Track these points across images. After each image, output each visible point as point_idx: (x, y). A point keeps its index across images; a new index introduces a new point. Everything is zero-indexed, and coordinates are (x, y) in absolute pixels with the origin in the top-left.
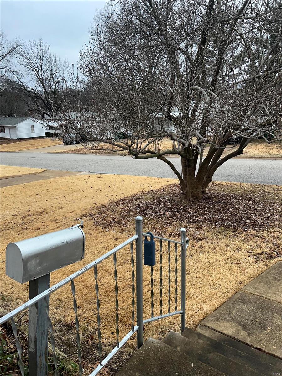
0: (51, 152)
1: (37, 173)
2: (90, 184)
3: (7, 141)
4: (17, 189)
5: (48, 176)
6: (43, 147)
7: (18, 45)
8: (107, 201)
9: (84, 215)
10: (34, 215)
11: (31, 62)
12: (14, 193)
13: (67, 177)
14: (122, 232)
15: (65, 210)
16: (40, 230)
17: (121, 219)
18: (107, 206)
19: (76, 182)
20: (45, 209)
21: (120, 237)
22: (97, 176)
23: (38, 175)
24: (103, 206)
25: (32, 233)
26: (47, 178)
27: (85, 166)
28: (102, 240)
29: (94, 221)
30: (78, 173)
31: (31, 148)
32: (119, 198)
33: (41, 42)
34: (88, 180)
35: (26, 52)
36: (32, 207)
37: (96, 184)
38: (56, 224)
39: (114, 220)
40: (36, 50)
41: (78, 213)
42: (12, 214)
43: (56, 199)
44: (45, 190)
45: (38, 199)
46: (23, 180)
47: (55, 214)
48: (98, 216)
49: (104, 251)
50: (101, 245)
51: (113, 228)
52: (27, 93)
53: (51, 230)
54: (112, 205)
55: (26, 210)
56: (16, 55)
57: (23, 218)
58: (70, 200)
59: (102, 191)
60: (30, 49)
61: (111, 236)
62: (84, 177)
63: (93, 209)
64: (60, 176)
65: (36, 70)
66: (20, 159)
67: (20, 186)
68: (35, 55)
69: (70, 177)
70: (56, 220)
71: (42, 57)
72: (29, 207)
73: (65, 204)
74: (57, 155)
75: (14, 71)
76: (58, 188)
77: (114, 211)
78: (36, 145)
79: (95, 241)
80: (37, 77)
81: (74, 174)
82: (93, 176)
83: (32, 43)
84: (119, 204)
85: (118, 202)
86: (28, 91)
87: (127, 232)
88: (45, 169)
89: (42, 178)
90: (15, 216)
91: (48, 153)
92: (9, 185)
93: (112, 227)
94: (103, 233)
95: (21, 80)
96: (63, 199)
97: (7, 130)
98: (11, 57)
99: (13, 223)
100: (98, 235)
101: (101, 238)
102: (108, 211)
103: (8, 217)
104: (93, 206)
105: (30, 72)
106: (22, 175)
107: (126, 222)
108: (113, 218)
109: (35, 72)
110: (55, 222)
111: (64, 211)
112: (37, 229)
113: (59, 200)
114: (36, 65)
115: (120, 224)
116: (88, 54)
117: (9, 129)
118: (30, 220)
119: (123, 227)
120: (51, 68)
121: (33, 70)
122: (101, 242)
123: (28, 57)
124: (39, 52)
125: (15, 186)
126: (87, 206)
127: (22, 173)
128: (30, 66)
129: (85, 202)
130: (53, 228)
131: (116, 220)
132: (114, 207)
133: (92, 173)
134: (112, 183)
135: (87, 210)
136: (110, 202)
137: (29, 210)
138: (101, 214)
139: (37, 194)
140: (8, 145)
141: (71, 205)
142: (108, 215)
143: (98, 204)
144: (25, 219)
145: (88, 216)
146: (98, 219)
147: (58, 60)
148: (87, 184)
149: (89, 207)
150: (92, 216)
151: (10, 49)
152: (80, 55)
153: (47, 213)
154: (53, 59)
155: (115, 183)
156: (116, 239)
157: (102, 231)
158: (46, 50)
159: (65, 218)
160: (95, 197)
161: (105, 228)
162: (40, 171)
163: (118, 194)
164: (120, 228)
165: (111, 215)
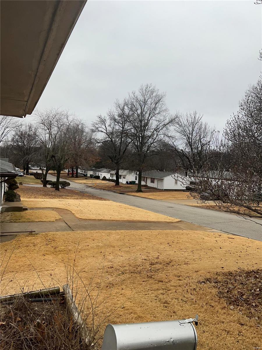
0: (187, 204)
1: (172, 223)
2: (220, 244)
3: (154, 190)
4: (153, 234)
5: (181, 227)
6: (181, 199)
7: (177, 117)
8: (236, 269)
9: (208, 279)
10: (161, 264)
11: (185, 129)
12: (149, 238)
13: (198, 232)
14: (250, 317)
15: (190, 266)
16: (163, 283)
17: (251, 297)
18: (235, 276)
19: (206, 238)
20: (172, 261)
21: (248, 323)
22: (228, 236)
23: (173, 224)
24: (230, 274)
25: (155, 284)
26: (180, 229)
27: (217, 223)
28: (224, 318)
29: (218, 290)
30: (209, 229)
31: (172, 199)
32: (251, 269)
33: (195, 113)
34: (219, 239)
35: (182, 122)
36: (161, 255)
37: (227, 246)
38: (178, 281)
39: (242, 296)
40: (191, 120)
41: (202, 275)
42: (143, 257)
43: (184, 252)
44: (176, 241)
45: (168, 248)
46: (160, 227)
47: (180, 269)
48: (223, 285)
49: (225, 335)
50: (222, 326)
51: (239, 307)
52: (177, 154)
53: (173, 286)
54: (241, 276)
55: (155, 257)
56: (174, 124)
57: (151, 265)
58: (197, 257)
59: (232, 254)
60: (186, 119)
61: (236, 319)
62: (215, 235)
63: (219, 275)
64: (191, 229)
65: (187, 136)
66: (160, 207)
67: (155, 232)
68: (189, 124)
69: (201, 232)
70: (179, 277)
71: (194, 125)
72: (159, 254)
73: (191, 259)
74: (193, 209)
75: (170, 137)
76: (188, 241)
77: (243, 284)
78: (176, 196)
79: (216, 318)
80: (188, 141)
81: (205, 230)
82: (225, 236)
83: (189, 114)
84: (250, 277)
85: (249, 273)
86: (178, 152)
87: (257, 318)
88: (180, 220)
89: (176, 228)
90: (145, 261)
91: (185, 205)
92: (147, 229)
93: (238, 305)
94: (226, 309)
95: (175, 143)
96: (190, 254)
97: (156, 181)
98: (170, 126)
99: (141, 268)
100: (220, 310)
101: (223, 317)
102: (236, 281)
103: (139, 259)
104: (219, 270)
105: (182, 136)
106: (159, 222)
107: (257, 304)
108: (241, 293)
109: (187, 137)
110: (178, 278)
111: (189, 268)
112: (160, 281)
113: (187, 254)
114: (188, 132)
115: (249, 304)
116: (236, 122)
117: (158, 181)
118: (157, 269)
119: (253, 310)
120: (200, 134)
121: (185, 136)
122: (223, 322)
123: (183, 125)
124: (193, 121)
125: (151, 231)
126: (213, 269)
127: (160, 220)
128: (183, 132)
129: (212, 263)
130: (175, 285)
131: (244, 297)
132: (243, 279)
133: (223, 232)
134: (245, 247)
135: (212, 273)
136: (240, 271)
137: (158, 258)
138: (227, 283)
139: (168, 243)
140: (154, 193)
141: (197, 262)
142: (236, 287)
143: (226, 270)
144: (152, 266)
145: (213, 282)
146: (223, 289)
147: (207, 127)
148: (217, 243)
149: (215, 271)
150: (216, 282)
151: (170, 120)
152: (227, 123)
153: (173, 266)
154: (203, 126)
155: (247, 248)
156: (242, 325)
157: (225, 307)
158: (199, 120)
159: (189, 277)
160: (224, 259)
161: (230, 303)
162: (175, 221)
163: (250, 263)
164: (248, 309)
165: (239, 288)
